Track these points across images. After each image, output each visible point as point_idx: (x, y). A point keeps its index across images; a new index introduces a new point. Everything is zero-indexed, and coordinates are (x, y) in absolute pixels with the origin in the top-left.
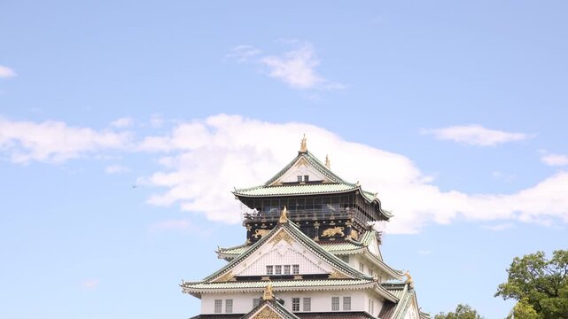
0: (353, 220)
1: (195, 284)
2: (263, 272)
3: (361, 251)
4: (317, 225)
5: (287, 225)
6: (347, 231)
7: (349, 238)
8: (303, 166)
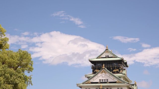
0: (121, 67)
1: (80, 84)
2: (98, 81)
3: (124, 76)
4: (111, 69)
5: (105, 69)
6: (120, 70)
7: (120, 72)
8: (107, 53)
